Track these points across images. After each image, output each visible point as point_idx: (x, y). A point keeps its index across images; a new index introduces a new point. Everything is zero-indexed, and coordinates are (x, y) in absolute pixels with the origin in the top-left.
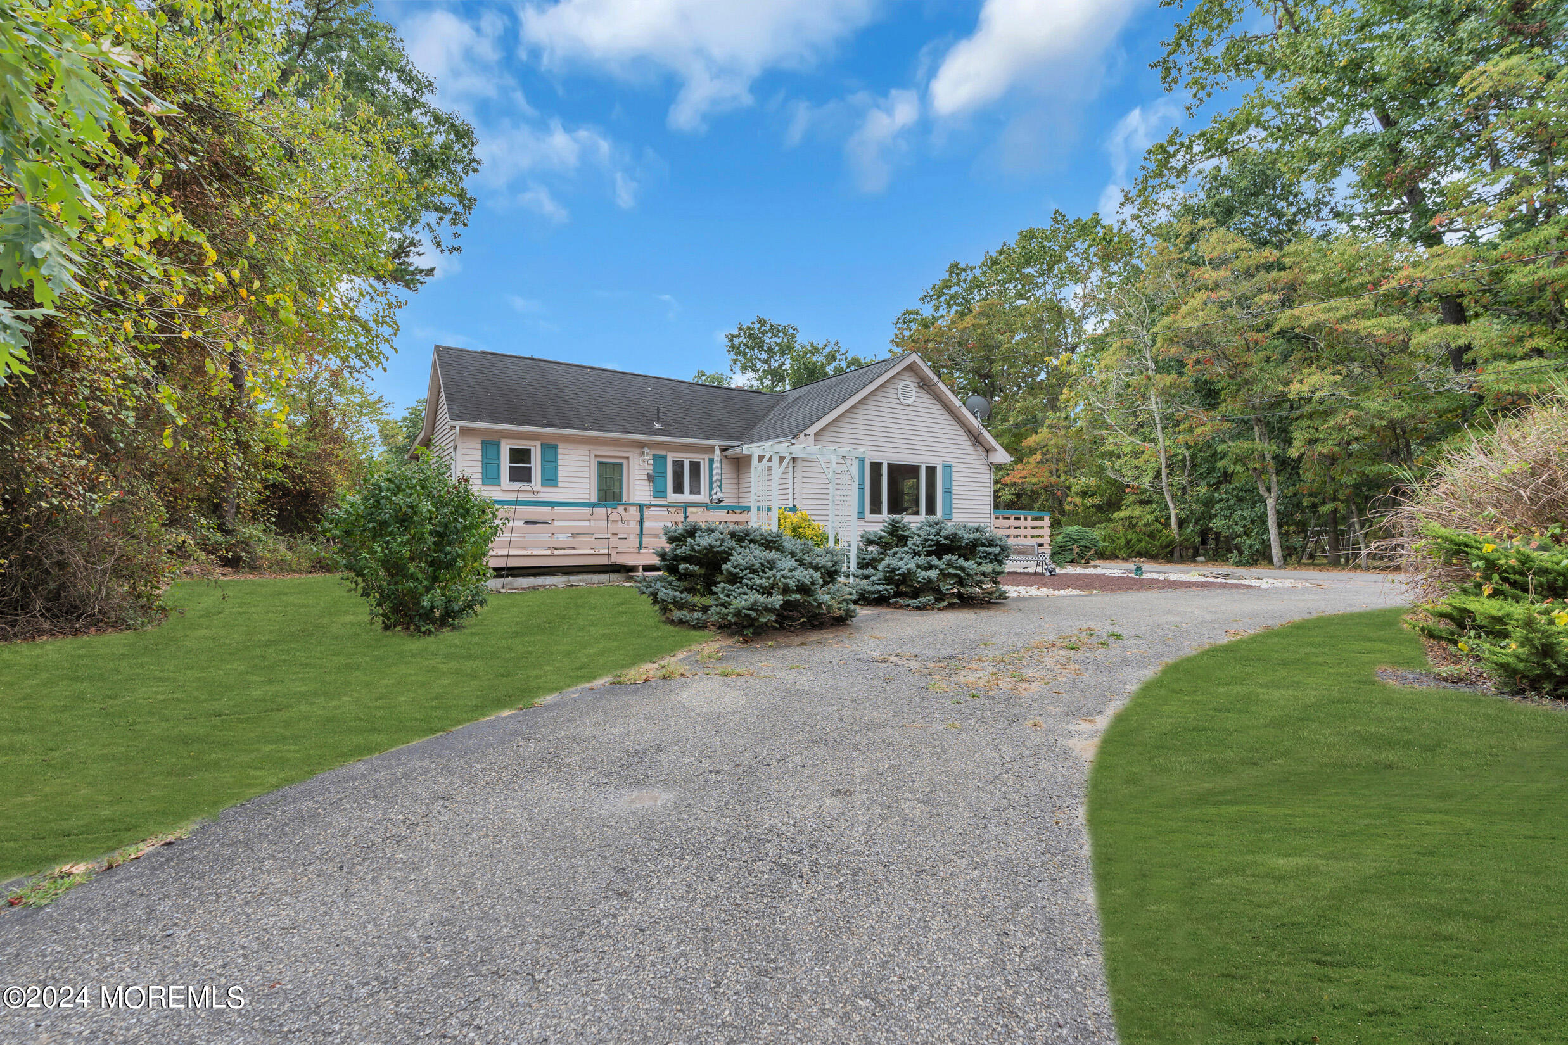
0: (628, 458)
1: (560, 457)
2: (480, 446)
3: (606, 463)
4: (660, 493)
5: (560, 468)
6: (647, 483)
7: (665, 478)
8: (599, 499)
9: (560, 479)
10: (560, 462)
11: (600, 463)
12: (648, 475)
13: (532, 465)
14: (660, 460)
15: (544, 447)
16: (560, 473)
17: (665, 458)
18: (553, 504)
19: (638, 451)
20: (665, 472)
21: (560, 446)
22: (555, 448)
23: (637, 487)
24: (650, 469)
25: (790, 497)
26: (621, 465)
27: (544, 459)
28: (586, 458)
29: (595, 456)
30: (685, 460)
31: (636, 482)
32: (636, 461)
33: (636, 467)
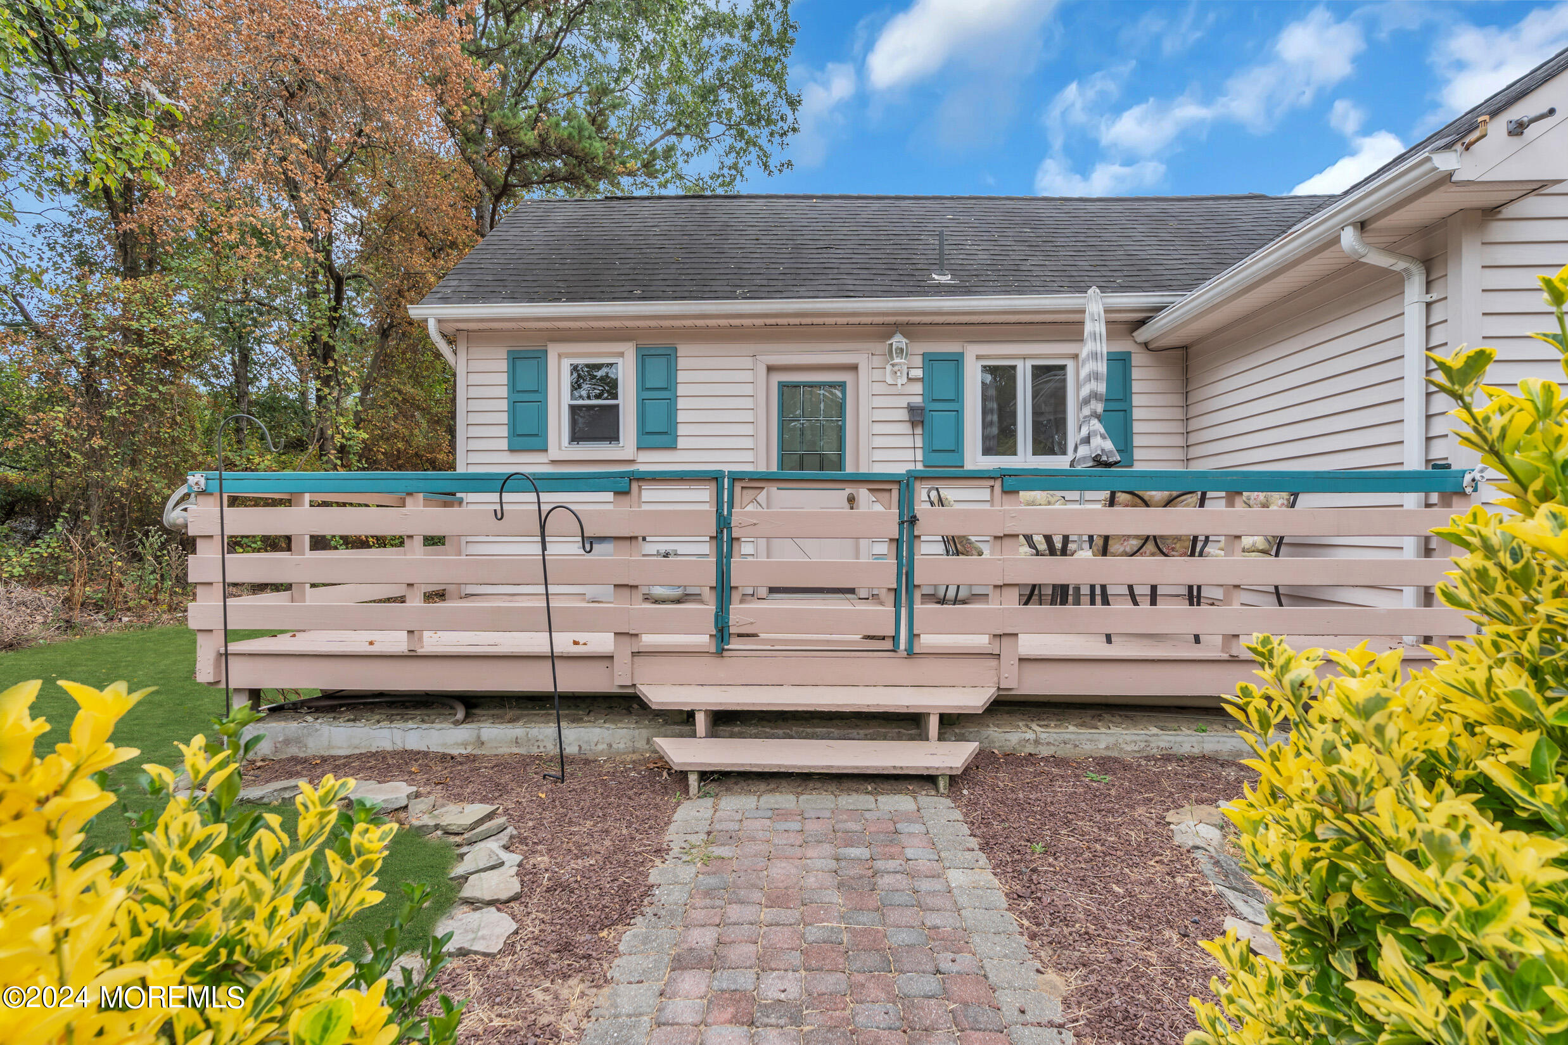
0: (854, 368)
1: (681, 376)
2: (503, 365)
3: (796, 386)
4: (943, 446)
5: (681, 403)
6: (906, 428)
7: (959, 414)
8: (783, 468)
9: (682, 430)
10: (681, 390)
11: (783, 386)
12: (911, 409)
13: (620, 401)
14: (942, 370)
15: (643, 357)
16: (681, 417)
17: (957, 361)
19: (880, 347)
20: (958, 397)
21: (682, 350)
22: (670, 356)
23: (878, 442)
24: (915, 394)
26: (842, 386)
27: (643, 386)
28: (747, 376)
29: (770, 369)
30: (1020, 364)
31: (878, 428)
32: (877, 375)
33: (878, 388)
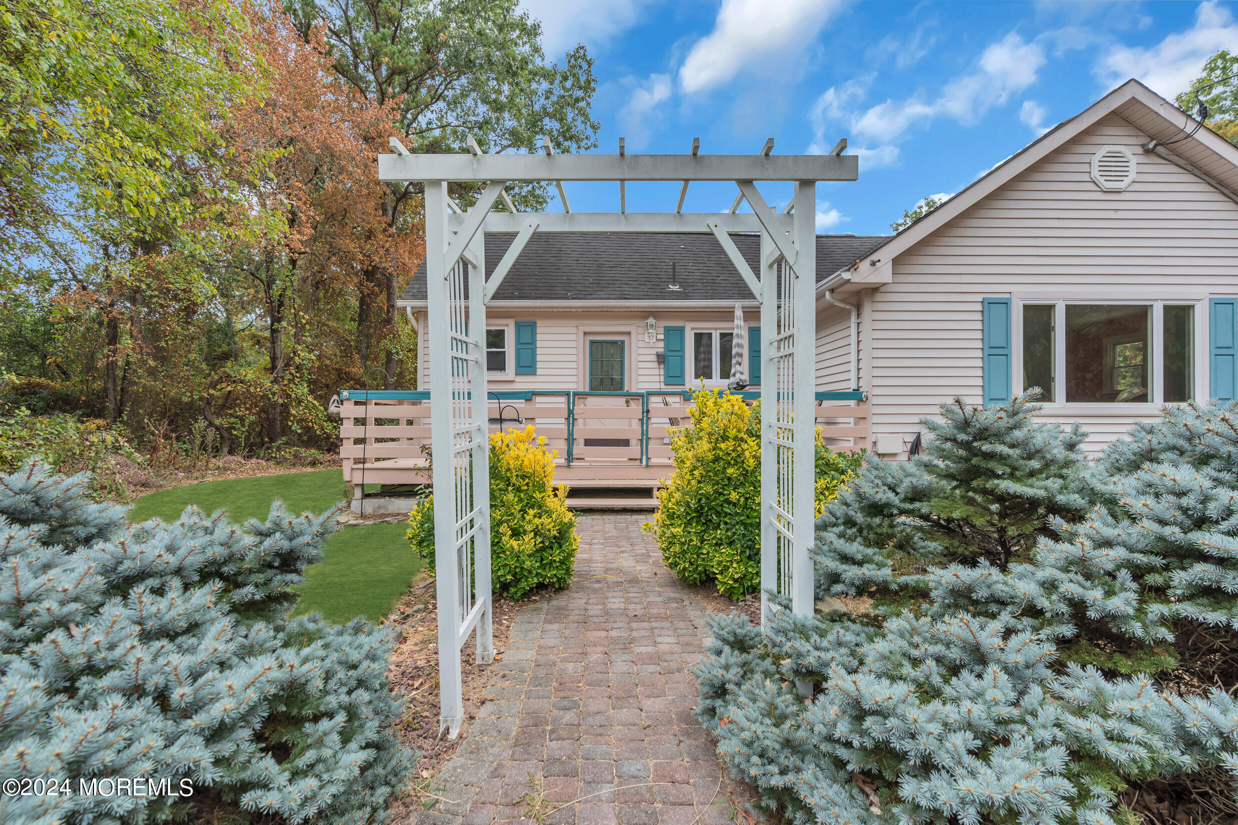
0: (629, 333)
1: (539, 337)
3: (601, 342)
4: (674, 377)
5: (539, 351)
6: (655, 365)
7: (682, 358)
8: (592, 388)
9: (539, 365)
10: (539, 344)
11: (592, 343)
12: (658, 355)
13: (506, 350)
14: (674, 335)
15: (519, 327)
16: (539, 358)
17: (681, 330)
18: (529, 396)
19: (642, 323)
20: (682, 349)
21: (540, 323)
22: (533, 326)
23: (641, 372)
24: (660, 347)
25: (853, 375)
26: (621, 343)
27: (518, 342)
28: (574, 337)
29: (585, 333)
30: (714, 332)
31: (641, 365)
32: (640, 337)
33: (641, 344)
